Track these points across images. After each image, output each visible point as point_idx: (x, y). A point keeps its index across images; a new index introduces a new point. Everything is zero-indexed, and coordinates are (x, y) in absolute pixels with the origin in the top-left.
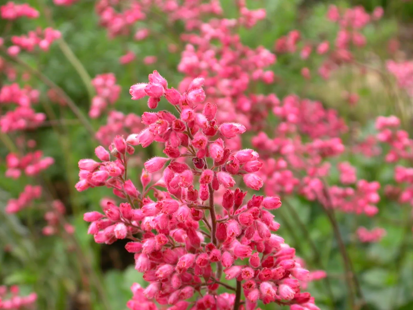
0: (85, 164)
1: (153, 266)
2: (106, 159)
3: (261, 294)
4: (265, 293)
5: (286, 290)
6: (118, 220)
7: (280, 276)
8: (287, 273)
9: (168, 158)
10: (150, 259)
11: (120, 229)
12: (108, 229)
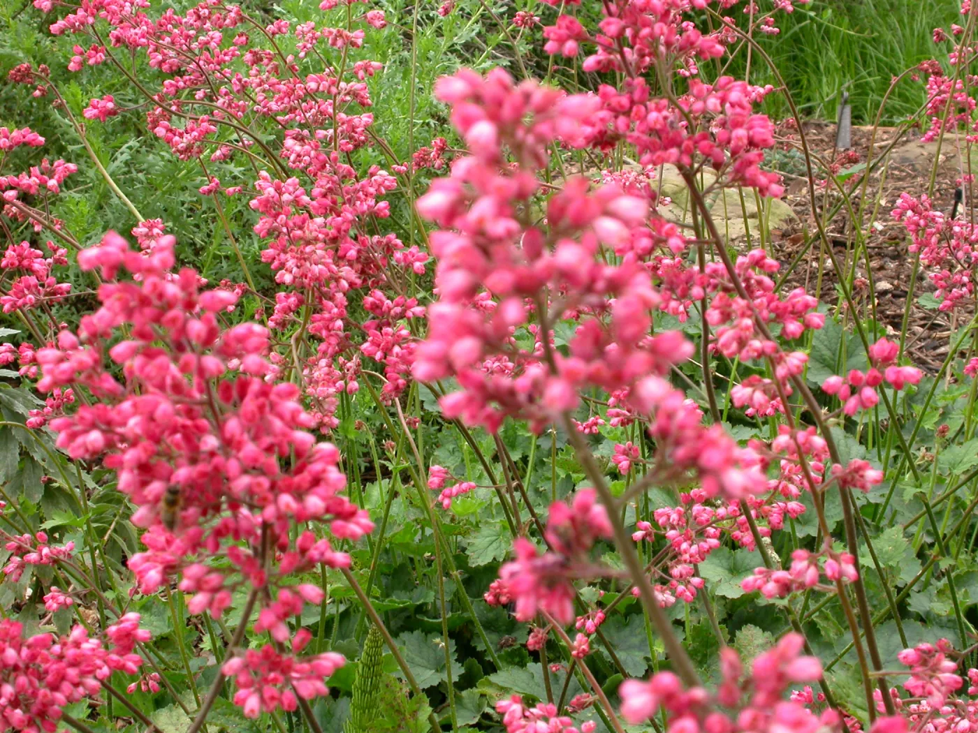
0: (44, 356)
1: (144, 484)
2: (74, 347)
3: (278, 509)
4: (283, 507)
5: (314, 502)
6: (93, 426)
7: (306, 485)
8: (317, 481)
9: (139, 343)
10: (139, 474)
11: (95, 437)
12: (80, 440)
